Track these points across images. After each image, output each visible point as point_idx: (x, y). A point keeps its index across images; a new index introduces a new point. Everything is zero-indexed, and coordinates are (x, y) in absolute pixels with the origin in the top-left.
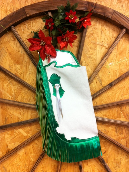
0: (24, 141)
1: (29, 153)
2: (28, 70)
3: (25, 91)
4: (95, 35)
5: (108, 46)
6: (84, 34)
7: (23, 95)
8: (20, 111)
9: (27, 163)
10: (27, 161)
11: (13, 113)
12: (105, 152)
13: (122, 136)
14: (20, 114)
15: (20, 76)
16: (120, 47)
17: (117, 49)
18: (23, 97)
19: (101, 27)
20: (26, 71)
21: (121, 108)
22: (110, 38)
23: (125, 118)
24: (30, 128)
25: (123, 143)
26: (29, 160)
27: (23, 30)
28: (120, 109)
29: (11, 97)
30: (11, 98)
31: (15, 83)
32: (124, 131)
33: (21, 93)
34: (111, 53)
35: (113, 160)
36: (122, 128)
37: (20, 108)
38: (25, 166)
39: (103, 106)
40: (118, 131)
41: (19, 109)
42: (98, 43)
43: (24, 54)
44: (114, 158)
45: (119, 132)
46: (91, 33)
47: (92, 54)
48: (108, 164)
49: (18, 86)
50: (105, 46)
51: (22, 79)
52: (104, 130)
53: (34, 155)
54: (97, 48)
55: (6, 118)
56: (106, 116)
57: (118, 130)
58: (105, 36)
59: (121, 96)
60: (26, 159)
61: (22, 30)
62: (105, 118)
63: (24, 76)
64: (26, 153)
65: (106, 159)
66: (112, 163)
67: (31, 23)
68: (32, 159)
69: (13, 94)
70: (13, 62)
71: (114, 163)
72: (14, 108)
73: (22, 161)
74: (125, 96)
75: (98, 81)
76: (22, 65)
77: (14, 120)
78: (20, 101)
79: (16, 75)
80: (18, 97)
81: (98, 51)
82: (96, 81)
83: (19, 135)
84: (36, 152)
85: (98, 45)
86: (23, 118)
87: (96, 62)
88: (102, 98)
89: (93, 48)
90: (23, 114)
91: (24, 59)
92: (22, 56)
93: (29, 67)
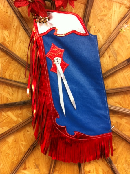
0: (13, 126)
1: (20, 141)
2: (18, 38)
3: (14, 65)
7: (12, 70)
8: (9, 90)
9: (17, 152)
10: (17, 150)
12: (114, 150)
14: (9, 94)
18: (11, 72)
20: (16, 38)
24: (20, 112)
26: (19, 150)
31: (2, 54)
33: (10, 68)
35: (123, 161)
37: (8, 86)
38: (15, 155)
39: (115, 90)
43: (13, 17)
44: (126, 158)
47: (105, 16)
48: (116, 165)
50: (124, 3)
51: (10, 49)
52: (115, 122)
53: (25, 144)
54: (114, 7)
56: (120, 104)
60: (15, 147)
62: (117, 107)
63: (12, 46)
64: (16, 141)
65: (115, 159)
68: (23, 148)
71: (124, 165)
72: (1, 85)
73: (11, 150)
75: (111, 55)
76: (11, 30)
77: (2, 101)
78: (8, 78)
79: (4, 44)
80: (6, 73)
81: (115, 11)
82: (109, 54)
83: (8, 119)
84: (27, 141)
85: (114, 3)
86: (12, 99)
87: (111, 27)
88: (116, 79)
89: (107, 6)
90: (13, 94)
91: (13, 22)
92: (11, 19)
93: (19, 33)
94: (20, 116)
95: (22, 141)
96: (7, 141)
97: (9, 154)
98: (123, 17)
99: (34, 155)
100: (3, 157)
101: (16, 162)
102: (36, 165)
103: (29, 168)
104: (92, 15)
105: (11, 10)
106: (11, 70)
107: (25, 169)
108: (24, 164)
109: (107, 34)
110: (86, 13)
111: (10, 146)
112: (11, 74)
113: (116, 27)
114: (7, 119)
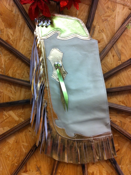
0: (14, 126)
1: (21, 141)
2: (22, 36)
3: (17, 64)
8: (12, 89)
10: (18, 151)
14: (11, 92)
15: (12, 43)
18: (15, 71)
20: (20, 37)
24: (22, 111)
26: (20, 151)
33: (13, 66)
37: (11, 85)
39: (119, 89)
41: (10, 85)
42: (118, 1)
47: (109, 16)
49: (9, 56)
51: (14, 47)
52: (119, 121)
53: (26, 145)
56: (123, 103)
60: (16, 149)
62: (122, 106)
63: (16, 44)
64: (17, 142)
68: (24, 150)
73: (12, 151)
75: (115, 54)
76: (15, 29)
80: (9, 71)
81: (118, 12)
82: (112, 53)
83: (10, 119)
84: (29, 142)
85: (118, 4)
86: (14, 98)
87: (114, 28)
88: (120, 79)
89: (111, 8)
90: (15, 92)
91: (18, 21)
92: (16, 17)
93: (24, 31)
94: (22, 115)
95: (23, 142)
96: (8, 142)
97: (9, 156)
98: (126, 18)
99: (35, 157)
100: (3, 159)
101: (17, 164)
102: (37, 167)
103: (30, 170)
104: (96, 15)
105: (16, 9)
106: (14, 69)
107: (26, 171)
108: (25, 167)
109: (111, 34)
110: (91, 13)
111: (11, 147)
113: (119, 27)
114: (8, 119)
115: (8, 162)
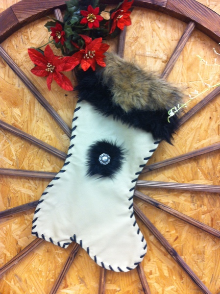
1: (54, 250)
2: (34, 116)
3: (33, 151)
4: (142, 41)
5: (166, 57)
6: (121, 41)
7: (32, 159)
8: (30, 185)
9: (52, 266)
10: (51, 263)
11: (19, 189)
12: (177, 238)
13: (203, 210)
14: (31, 189)
15: (22, 127)
16: (187, 56)
17: (183, 60)
19: (150, 24)
20: (31, 116)
21: (198, 163)
22: (169, 42)
23: (207, 178)
25: (205, 220)
26: (55, 262)
27: (17, 47)
28: (196, 165)
29: (11, 163)
30: (13, 165)
31: (15, 139)
32: (206, 201)
33: (28, 156)
34: (172, 69)
35: (191, 250)
36: (202, 196)
37: (29, 180)
38: (49, 271)
40: (195, 202)
41: (27, 181)
42: (147, 53)
43: (23, 89)
44: (193, 246)
45: (197, 203)
46: (134, 38)
48: (183, 257)
49: (20, 144)
50: (160, 57)
52: (172, 202)
53: (61, 252)
54: (148, 63)
55: (8, 199)
56: (173, 178)
57: (196, 200)
58: (160, 40)
59: (196, 143)
60: (49, 260)
61: (14, 48)
62: (171, 183)
63: (28, 127)
64: (49, 250)
65: (180, 249)
66: (191, 255)
67: (29, 32)
69: (14, 158)
70: (7, 104)
71: (193, 255)
72: (19, 180)
73: (44, 264)
74: (203, 142)
76: (23, 107)
77: (22, 200)
78: (27, 169)
79: (16, 126)
80: (24, 162)
86: (36, 196)
90: (36, 189)
91: (25, 96)
92: (21, 92)
93: (34, 109)
95: (56, 249)
96: (37, 254)
97: (41, 272)
100: (33, 277)
102: (80, 278)
103: (71, 284)
106: (30, 158)
107: (66, 287)
111: (42, 260)
112: (30, 163)
115: (41, 279)
